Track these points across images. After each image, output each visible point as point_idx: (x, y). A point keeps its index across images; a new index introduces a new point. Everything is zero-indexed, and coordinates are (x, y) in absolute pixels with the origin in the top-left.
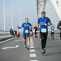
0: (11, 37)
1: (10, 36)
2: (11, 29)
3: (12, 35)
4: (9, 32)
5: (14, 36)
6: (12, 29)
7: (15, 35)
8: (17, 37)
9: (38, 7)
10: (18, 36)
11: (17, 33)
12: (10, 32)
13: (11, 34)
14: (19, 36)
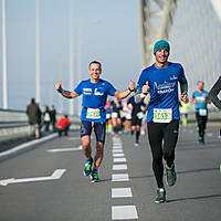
0: (33, 137)
1: (28, 130)
2: (33, 101)
3: (37, 125)
4: (25, 115)
5: (43, 129)
6: (37, 101)
7: (51, 128)
8: (56, 134)
9: (146, 9)
10: (60, 132)
11: (58, 118)
12: (28, 112)
13: (31, 123)
14: (64, 130)
